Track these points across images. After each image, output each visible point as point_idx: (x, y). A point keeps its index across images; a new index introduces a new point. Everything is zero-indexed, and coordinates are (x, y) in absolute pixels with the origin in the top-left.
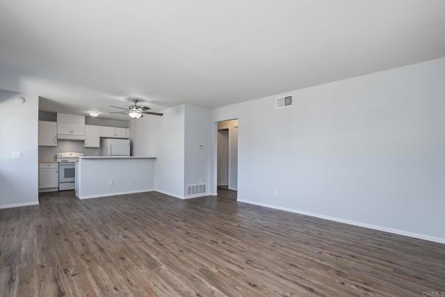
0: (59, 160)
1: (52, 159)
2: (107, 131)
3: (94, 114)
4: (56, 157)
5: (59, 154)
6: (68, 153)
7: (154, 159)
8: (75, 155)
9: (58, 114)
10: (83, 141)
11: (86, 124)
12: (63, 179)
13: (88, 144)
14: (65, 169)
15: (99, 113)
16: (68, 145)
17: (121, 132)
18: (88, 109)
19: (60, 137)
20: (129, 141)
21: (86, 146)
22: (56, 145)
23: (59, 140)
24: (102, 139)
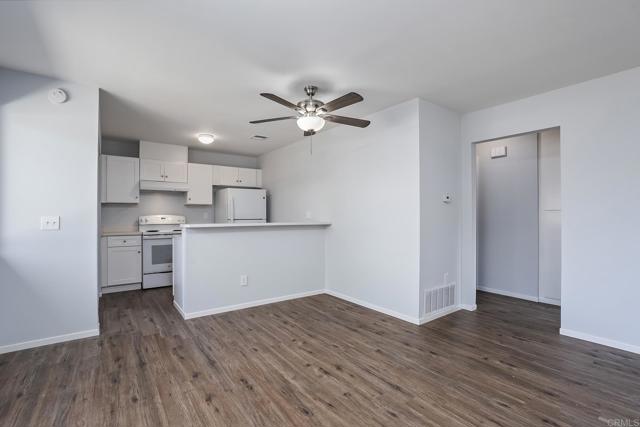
0: (143, 230)
1: (129, 227)
2: (226, 175)
3: (206, 139)
4: (138, 224)
5: (143, 218)
6: (159, 216)
7: (325, 226)
8: (170, 219)
9: (141, 142)
10: (183, 194)
11: (190, 161)
12: (150, 267)
13: (193, 198)
14: (153, 247)
15: (216, 137)
16: (158, 202)
17: (249, 176)
18: (196, 129)
19: (144, 186)
20: (263, 193)
21: (189, 202)
22: (137, 201)
23: (143, 192)
24: (217, 189)
